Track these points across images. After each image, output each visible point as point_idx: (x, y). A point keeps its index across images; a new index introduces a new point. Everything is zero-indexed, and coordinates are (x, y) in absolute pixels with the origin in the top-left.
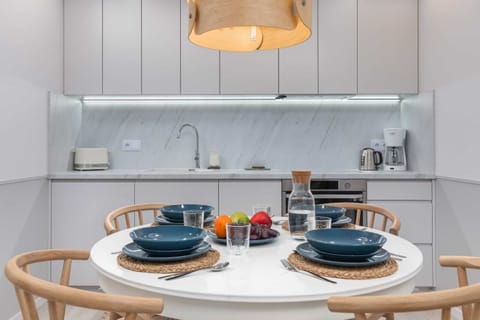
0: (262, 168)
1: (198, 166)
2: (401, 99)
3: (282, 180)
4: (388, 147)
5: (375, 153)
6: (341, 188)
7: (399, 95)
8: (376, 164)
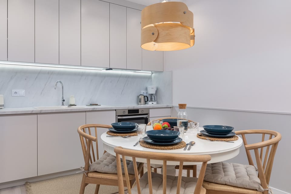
0: (97, 105)
1: (63, 104)
2: (152, 73)
3: (116, 110)
4: (149, 94)
5: (145, 96)
6: (140, 113)
7: (151, 71)
8: (145, 102)
